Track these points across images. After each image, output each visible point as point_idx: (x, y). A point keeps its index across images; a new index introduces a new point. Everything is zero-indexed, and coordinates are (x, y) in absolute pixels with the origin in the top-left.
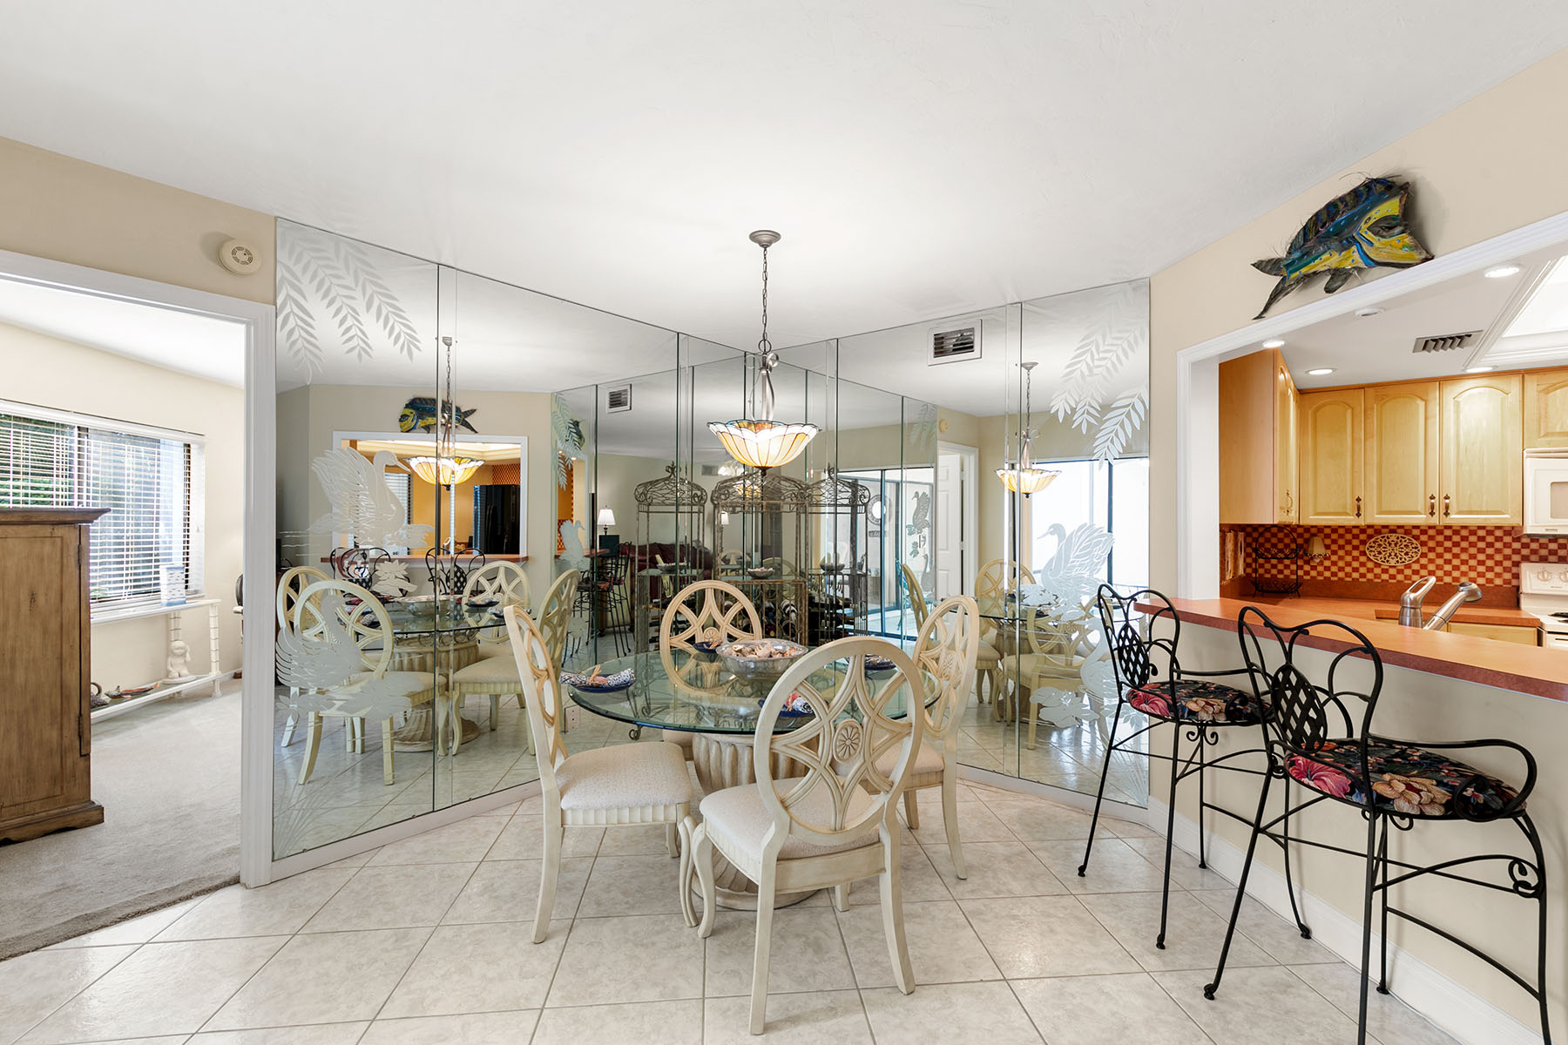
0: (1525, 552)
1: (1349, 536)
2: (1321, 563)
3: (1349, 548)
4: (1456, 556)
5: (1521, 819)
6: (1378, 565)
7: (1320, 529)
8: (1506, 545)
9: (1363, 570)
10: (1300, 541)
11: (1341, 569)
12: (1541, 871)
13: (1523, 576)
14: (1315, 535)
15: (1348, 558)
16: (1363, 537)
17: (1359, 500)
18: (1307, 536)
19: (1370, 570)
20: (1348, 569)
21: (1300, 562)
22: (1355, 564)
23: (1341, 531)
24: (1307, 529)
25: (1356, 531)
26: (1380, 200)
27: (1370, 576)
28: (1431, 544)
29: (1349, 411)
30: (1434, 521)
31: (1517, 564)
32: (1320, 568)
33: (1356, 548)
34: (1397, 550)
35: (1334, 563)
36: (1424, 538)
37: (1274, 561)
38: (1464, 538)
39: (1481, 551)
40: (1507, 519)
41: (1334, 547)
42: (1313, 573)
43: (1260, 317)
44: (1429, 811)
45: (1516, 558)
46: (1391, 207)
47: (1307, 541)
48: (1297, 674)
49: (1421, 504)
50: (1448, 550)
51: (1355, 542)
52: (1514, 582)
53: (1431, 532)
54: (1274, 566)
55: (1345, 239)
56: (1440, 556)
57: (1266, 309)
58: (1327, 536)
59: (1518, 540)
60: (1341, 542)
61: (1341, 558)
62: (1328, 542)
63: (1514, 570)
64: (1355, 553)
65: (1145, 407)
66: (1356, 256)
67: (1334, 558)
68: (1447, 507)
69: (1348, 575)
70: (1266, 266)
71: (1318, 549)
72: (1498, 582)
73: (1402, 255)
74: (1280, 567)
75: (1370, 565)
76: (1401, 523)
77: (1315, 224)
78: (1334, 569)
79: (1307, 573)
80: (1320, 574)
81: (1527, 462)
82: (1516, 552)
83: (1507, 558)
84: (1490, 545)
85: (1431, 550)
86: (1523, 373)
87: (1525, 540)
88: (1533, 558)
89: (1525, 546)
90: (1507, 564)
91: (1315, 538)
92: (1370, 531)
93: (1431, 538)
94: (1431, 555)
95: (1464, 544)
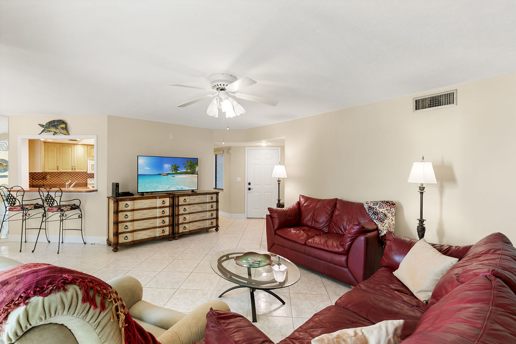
0: (88, 176)
1: (55, 174)
2: (49, 180)
3: (55, 177)
4: (77, 178)
5: (79, 209)
6: (62, 180)
7: (49, 173)
8: (85, 175)
9: (59, 181)
10: (44, 176)
11: (54, 181)
12: (81, 215)
13: (88, 181)
14: (47, 174)
15: (55, 179)
16: (59, 174)
17: (58, 167)
18: (45, 174)
19: (60, 181)
20: (55, 181)
21: (44, 180)
22: (57, 180)
23: (54, 173)
24: (46, 173)
25: (57, 173)
26: (61, 124)
27: (60, 182)
28: (72, 175)
29: (56, 148)
30: (73, 171)
31: (87, 179)
32: (49, 182)
33: (57, 177)
34: (66, 177)
35: (52, 180)
36: (71, 174)
37: (37, 180)
38: (78, 174)
39: (81, 176)
40: (85, 170)
41: (52, 177)
42: (47, 183)
43: (39, 134)
44: (68, 210)
45: (87, 177)
46: (63, 126)
47: (45, 175)
48: (50, 195)
49: (70, 168)
50: (75, 176)
51: (57, 175)
52: (87, 182)
53: (72, 173)
54: (37, 182)
55: (55, 126)
56: (74, 178)
57: (41, 133)
58: (50, 174)
59: (87, 174)
60: (54, 175)
61: (54, 179)
62: (51, 175)
63: (87, 180)
64: (57, 178)
65: (7, 146)
66: (58, 131)
67: (52, 179)
68: (75, 168)
69: (55, 183)
70: (42, 126)
71: (48, 177)
72: (84, 182)
73: (65, 133)
74: (39, 182)
75: (60, 180)
76: (67, 171)
77: (51, 122)
78: (52, 181)
79: (45, 183)
80: (49, 183)
81: (88, 161)
82: (87, 176)
83: (85, 178)
84: (83, 175)
85: (72, 176)
86: (88, 145)
87: (88, 174)
88: (90, 177)
89: (88, 175)
90: (85, 179)
91: (48, 175)
92: (60, 173)
93: (72, 174)
94: (72, 178)
95: (78, 175)
